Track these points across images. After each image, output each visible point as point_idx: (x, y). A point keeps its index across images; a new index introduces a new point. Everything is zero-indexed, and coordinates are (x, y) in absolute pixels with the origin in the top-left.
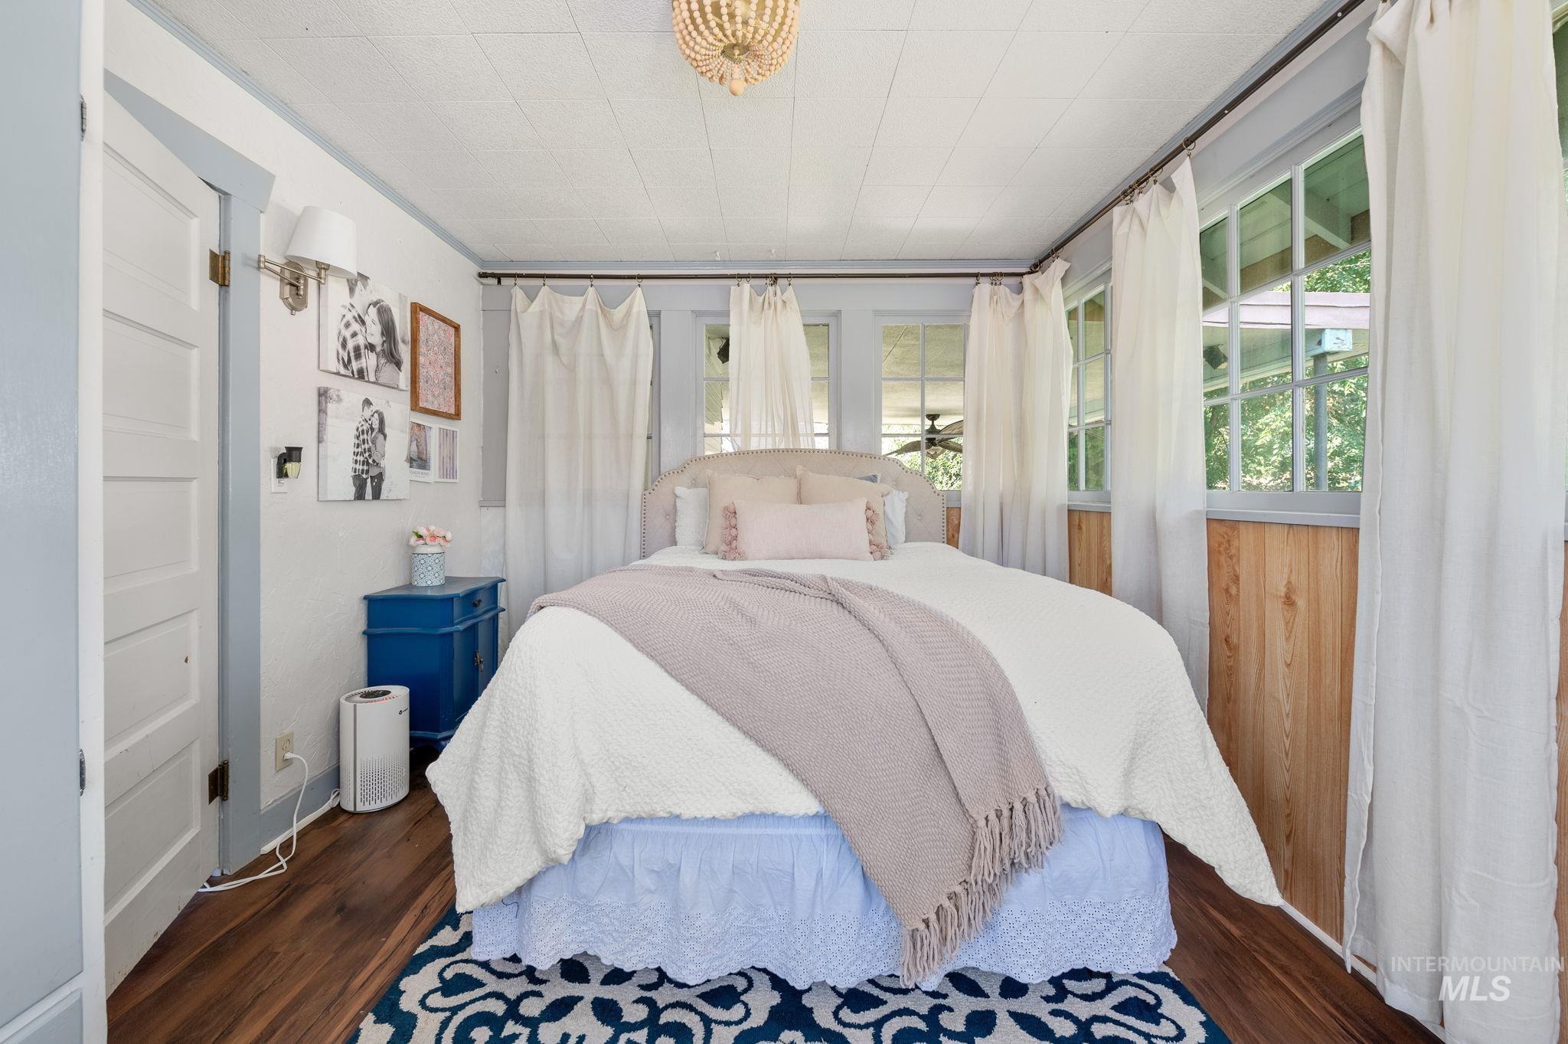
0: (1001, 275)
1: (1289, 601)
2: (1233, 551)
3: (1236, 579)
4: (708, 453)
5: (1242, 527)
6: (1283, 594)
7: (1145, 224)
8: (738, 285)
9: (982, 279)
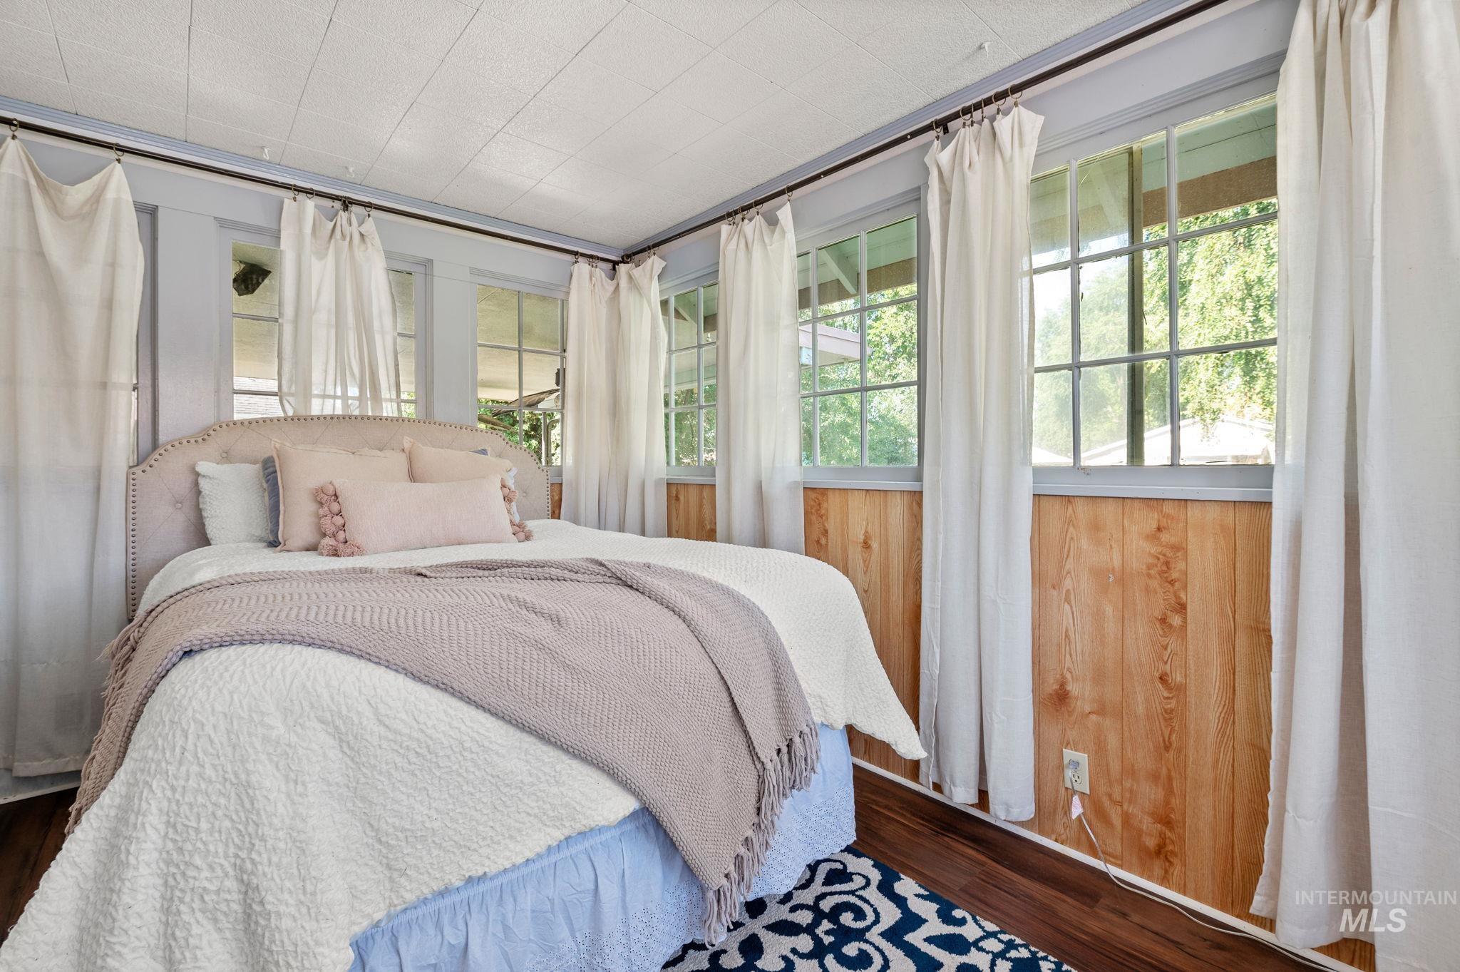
0: (598, 258)
1: (866, 545)
2: (823, 512)
3: (826, 532)
4: (237, 417)
5: (830, 493)
6: (862, 541)
7: (750, 246)
8: (295, 199)
9: (580, 259)
